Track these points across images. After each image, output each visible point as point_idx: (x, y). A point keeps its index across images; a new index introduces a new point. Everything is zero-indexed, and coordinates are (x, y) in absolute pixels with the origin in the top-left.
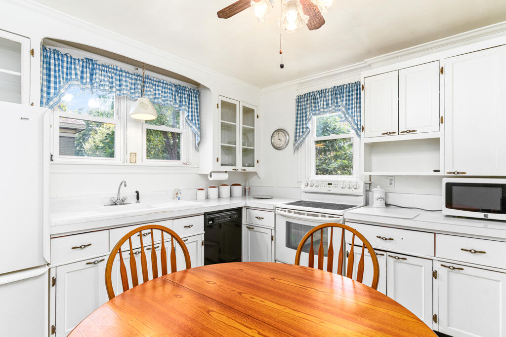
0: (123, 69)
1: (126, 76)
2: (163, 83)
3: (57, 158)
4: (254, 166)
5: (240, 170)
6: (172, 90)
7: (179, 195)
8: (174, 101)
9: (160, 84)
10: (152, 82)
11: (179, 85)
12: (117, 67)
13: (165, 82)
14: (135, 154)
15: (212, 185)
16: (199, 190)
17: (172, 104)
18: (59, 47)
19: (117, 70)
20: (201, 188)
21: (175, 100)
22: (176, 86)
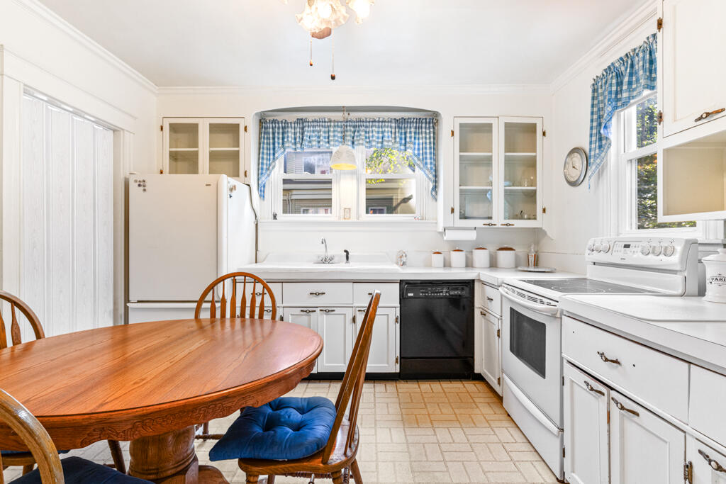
0: (333, 119)
1: (335, 126)
2: (379, 122)
3: (281, 216)
4: (535, 219)
5: (499, 226)
6: (391, 127)
7: (404, 259)
8: (393, 141)
9: (374, 124)
10: (365, 124)
11: (403, 118)
12: (325, 118)
13: (381, 120)
14: (349, 209)
15: (457, 248)
16: (435, 253)
17: (390, 144)
18: (276, 115)
19: (325, 122)
20: (437, 251)
21: (395, 138)
22: (397, 121)
